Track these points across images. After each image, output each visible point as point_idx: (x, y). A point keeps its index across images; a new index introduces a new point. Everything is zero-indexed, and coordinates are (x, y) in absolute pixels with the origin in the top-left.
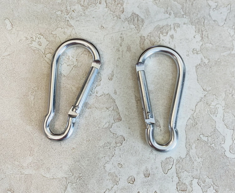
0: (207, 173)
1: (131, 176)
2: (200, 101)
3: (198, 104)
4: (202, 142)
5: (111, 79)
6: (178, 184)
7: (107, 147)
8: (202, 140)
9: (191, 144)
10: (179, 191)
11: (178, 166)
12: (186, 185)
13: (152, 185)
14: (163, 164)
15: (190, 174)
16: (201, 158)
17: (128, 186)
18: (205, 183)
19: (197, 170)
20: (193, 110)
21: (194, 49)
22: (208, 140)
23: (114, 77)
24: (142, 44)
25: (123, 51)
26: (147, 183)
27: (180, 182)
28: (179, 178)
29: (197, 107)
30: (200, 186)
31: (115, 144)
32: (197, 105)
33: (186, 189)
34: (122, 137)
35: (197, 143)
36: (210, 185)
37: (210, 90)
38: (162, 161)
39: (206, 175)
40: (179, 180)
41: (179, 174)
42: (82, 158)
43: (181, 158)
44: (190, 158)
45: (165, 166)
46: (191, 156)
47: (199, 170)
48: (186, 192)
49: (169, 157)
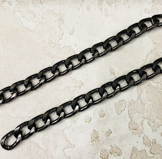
0: (157, 114)
1: (88, 116)
2: (151, 53)
3: (149, 55)
4: (153, 87)
5: (71, 34)
6: (130, 124)
7: (67, 91)
8: (152, 86)
9: (142, 89)
10: (131, 130)
11: (130, 107)
12: (137, 125)
13: (106, 124)
14: (117, 106)
15: (141, 115)
16: (152, 101)
17: (85, 125)
18: (155, 123)
19: (147, 112)
20: (144, 60)
21: (145, 9)
22: (158, 86)
23: (75, 32)
24: (100, 4)
25: (83, 10)
26: (102, 122)
27: (132, 121)
28: (131, 118)
29: (147, 57)
30: (150, 126)
31: (74, 88)
32: (147, 56)
33: (137, 128)
34: (81, 82)
35: (147, 89)
36: (160, 125)
37: (160, 44)
38: (116, 103)
39: (156, 116)
40: (131, 120)
41: (131, 115)
42: (44, 100)
43: (133, 101)
44: (141, 101)
45: (118, 108)
46: (142, 99)
47: (149, 112)
48: (137, 130)
49: (122, 100)
